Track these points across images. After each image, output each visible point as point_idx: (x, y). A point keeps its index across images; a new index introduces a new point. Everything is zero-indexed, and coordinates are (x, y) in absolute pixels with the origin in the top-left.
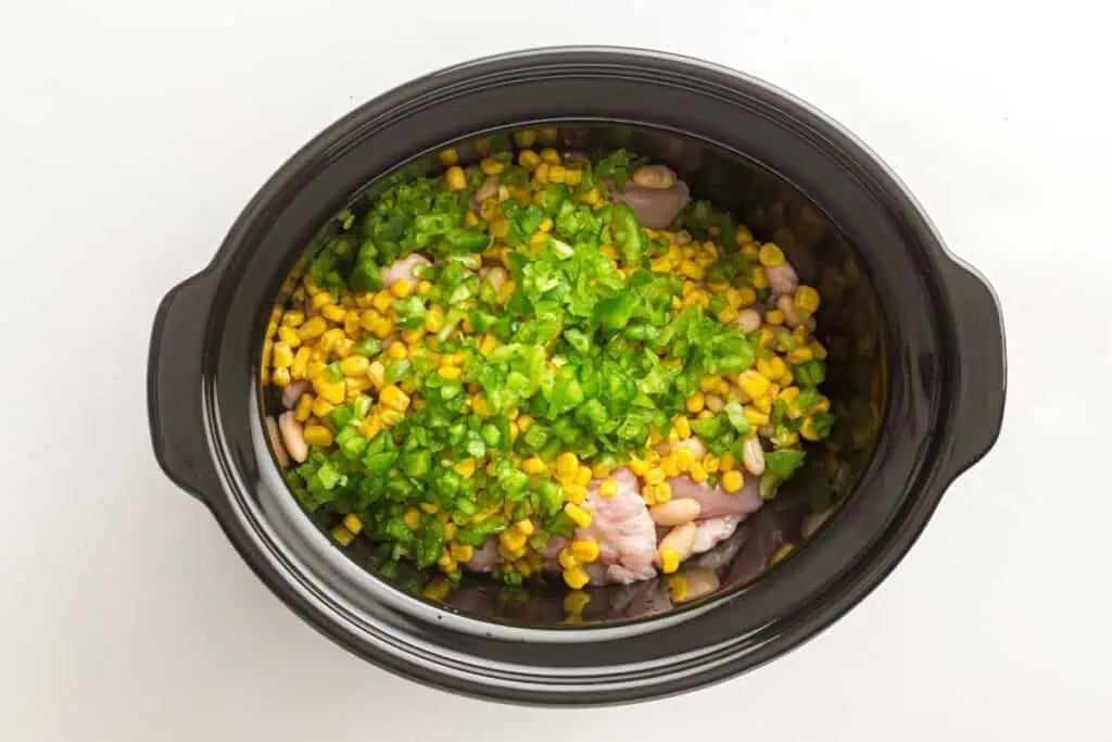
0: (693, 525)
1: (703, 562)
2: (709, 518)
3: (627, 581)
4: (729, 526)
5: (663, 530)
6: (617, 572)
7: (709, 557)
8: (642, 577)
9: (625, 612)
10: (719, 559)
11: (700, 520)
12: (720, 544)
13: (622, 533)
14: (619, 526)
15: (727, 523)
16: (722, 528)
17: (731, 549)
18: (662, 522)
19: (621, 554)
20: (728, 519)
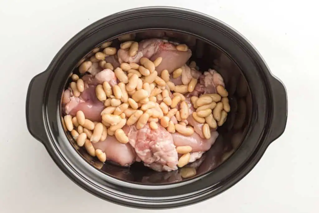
0: (189, 154)
1: (192, 166)
2: (194, 152)
3: (169, 171)
4: (200, 155)
5: (180, 155)
6: (166, 168)
7: (194, 164)
8: (174, 170)
9: (168, 180)
10: (196, 165)
11: (191, 152)
12: (197, 160)
13: (168, 156)
14: (167, 153)
15: (199, 153)
16: (198, 155)
17: (200, 162)
18: (180, 153)
19: (167, 162)
20: (199, 152)
